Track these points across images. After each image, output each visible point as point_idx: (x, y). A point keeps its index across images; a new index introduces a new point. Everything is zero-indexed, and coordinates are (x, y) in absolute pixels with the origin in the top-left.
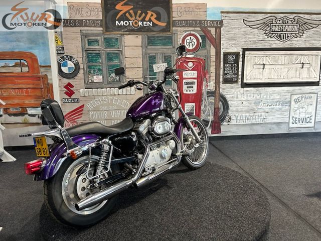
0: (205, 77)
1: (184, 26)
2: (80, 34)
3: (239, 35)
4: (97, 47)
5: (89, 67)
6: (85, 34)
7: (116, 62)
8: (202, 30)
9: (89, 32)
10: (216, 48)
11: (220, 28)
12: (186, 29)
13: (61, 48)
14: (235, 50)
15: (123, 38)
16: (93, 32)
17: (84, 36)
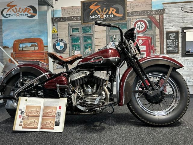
0: (152, 50)
1: (135, 16)
2: (68, 25)
3: (178, 19)
4: (77, 33)
5: (73, 46)
6: (71, 26)
7: (89, 42)
8: (149, 17)
9: (73, 24)
10: (160, 28)
11: (162, 15)
12: (137, 17)
13: (56, 35)
14: (175, 30)
15: (94, 26)
16: (75, 24)
17: (70, 26)
